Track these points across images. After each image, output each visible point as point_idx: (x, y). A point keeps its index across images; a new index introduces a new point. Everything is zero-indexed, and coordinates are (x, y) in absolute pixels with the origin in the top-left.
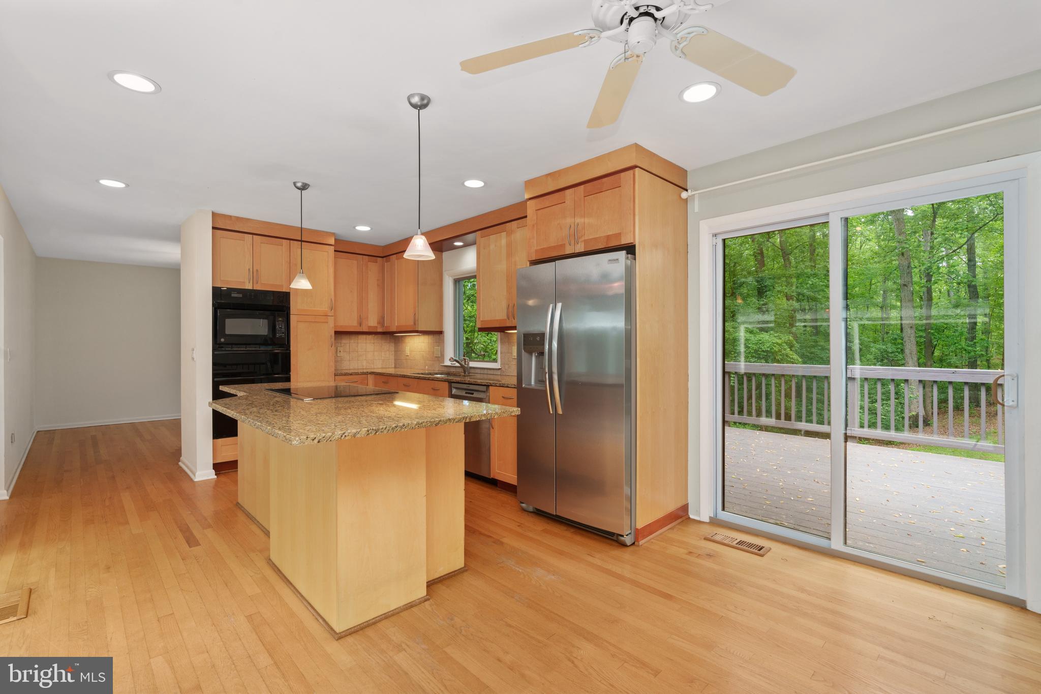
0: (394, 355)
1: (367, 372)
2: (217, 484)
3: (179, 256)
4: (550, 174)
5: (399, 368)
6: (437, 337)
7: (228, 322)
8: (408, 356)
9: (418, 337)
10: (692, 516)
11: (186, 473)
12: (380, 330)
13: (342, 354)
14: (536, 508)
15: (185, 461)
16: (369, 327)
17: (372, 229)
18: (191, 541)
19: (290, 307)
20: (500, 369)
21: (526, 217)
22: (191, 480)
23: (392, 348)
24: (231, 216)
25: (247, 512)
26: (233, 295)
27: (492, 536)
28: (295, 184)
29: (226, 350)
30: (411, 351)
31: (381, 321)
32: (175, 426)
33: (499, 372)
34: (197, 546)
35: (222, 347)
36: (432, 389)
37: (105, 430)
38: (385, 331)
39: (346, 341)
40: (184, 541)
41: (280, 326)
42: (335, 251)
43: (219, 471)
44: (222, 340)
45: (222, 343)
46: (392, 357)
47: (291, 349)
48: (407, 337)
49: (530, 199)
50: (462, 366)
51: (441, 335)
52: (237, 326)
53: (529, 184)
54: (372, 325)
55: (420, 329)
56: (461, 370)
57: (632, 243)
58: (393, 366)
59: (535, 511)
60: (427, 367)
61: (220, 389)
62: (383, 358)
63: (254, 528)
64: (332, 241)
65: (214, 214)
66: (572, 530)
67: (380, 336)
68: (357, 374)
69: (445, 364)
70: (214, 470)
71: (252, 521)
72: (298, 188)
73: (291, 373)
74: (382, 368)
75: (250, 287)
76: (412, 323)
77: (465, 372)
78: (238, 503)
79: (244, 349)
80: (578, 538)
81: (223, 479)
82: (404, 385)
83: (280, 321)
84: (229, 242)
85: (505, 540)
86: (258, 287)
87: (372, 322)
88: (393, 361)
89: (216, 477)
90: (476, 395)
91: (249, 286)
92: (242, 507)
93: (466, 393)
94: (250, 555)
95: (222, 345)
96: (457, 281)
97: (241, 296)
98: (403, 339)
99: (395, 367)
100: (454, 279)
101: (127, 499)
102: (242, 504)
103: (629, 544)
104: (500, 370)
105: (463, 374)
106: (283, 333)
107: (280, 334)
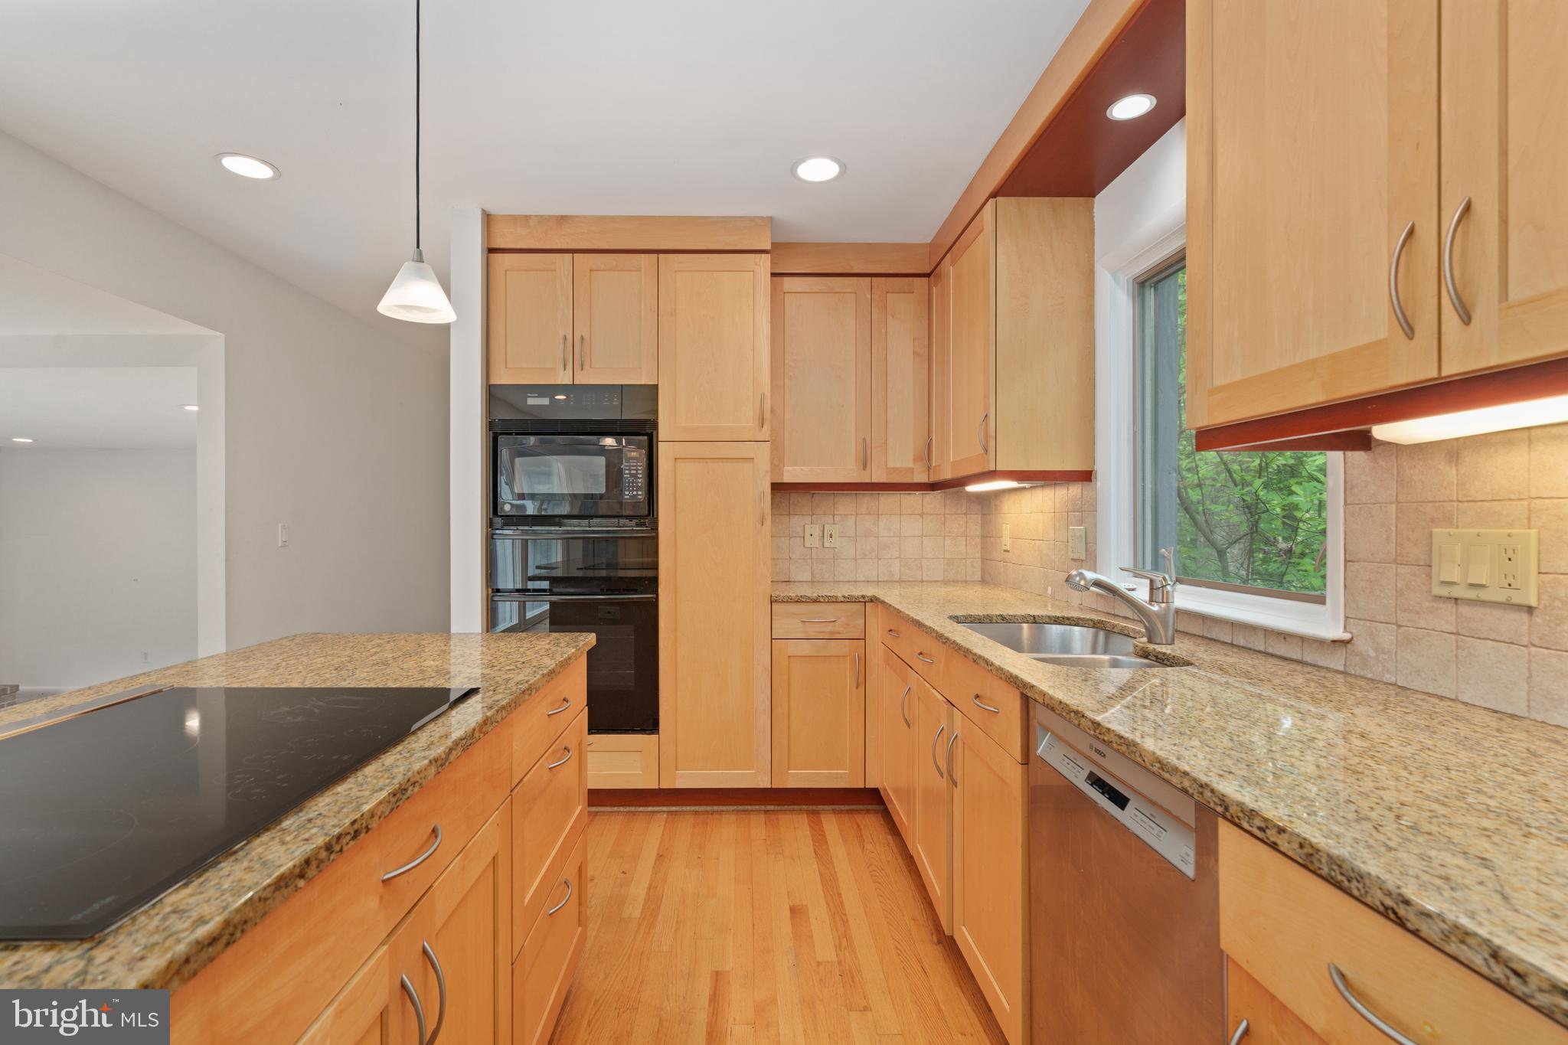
0: (977, 548)
1: (863, 597)
5: (989, 583)
6: (1075, 490)
7: (521, 464)
8: (1009, 551)
9: (1028, 495)
12: (921, 478)
16: (890, 471)
17: (844, 168)
19: (657, 423)
23: (973, 528)
24: (527, 216)
26: (531, 401)
30: (1015, 538)
31: (926, 455)
38: (932, 479)
41: (632, 471)
42: (772, 273)
44: (507, 509)
46: (974, 553)
47: (661, 528)
51: (1088, 488)
52: (537, 474)
54: (901, 465)
58: (979, 575)
62: (947, 555)
64: (765, 242)
65: (488, 218)
67: (938, 495)
75: (568, 382)
76: (982, 450)
83: (633, 459)
84: (525, 277)
86: (585, 381)
87: (898, 458)
88: (978, 563)
91: (564, 379)
97: (546, 402)
98: (997, 502)
99: (983, 582)
100: (1134, 278)
104: (1341, 651)
106: (638, 489)
107: (633, 491)
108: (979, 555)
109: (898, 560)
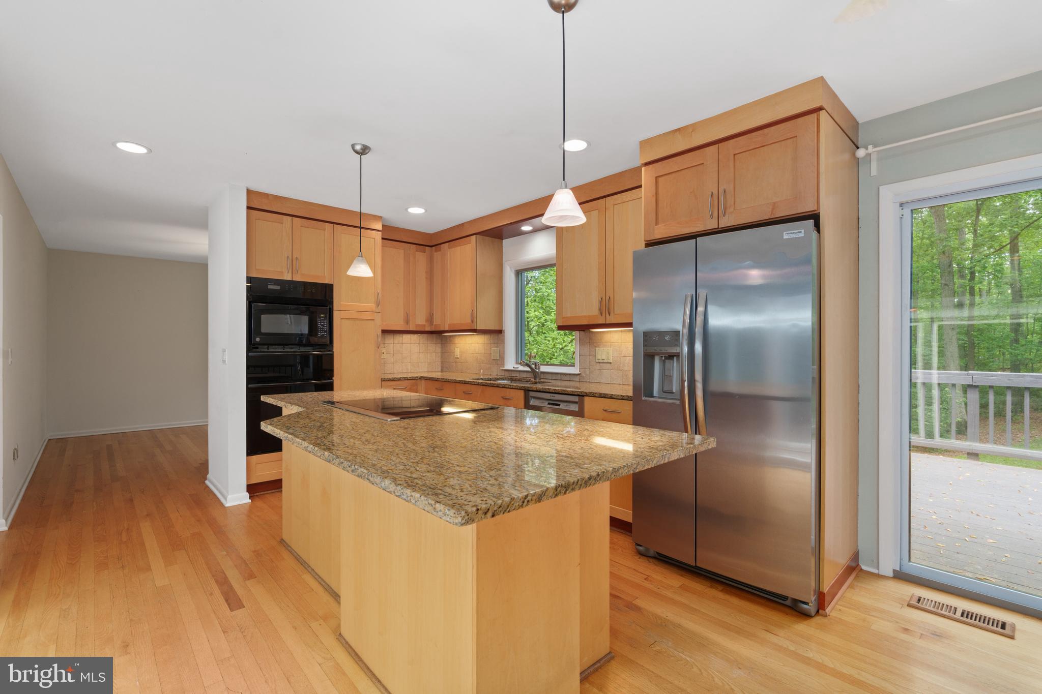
0: (440, 357)
1: (417, 377)
2: (251, 509)
3: (207, 247)
4: (678, 130)
5: (446, 372)
6: (496, 336)
7: (264, 318)
8: (458, 358)
9: (470, 337)
10: (864, 568)
11: (214, 495)
12: (427, 329)
13: (385, 356)
14: (657, 552)
15: (213, 480)
16: (417, 326)
17: (426, 211)
18: (233, 601)
19: (333, 301)
20: (579, 374)
21: (640, 186)
22: (222, 504)
23: (439, 350)
24: (267, 194)
25: (296, 555)
26: (270, 287)
27: (619, 595)
28: (353, 146)
29: (261, 352)
30: (462, 353)
31: (430, 319)
32: (200, 435)
33: (577, 378)
34: (240, 608)
35: (257, 348)
36: (502, 397)
37: (122, 438)
38: (433, 330)
39: (390, 340)
40: (222, 600)
41: (322, 323)
42: (383, 239)
43: (254, 493)
44: (258, 339)
45: (259, 344)
46: (439, 360)
47: (334, 350)
48: (457, 337)
49: (647, 164)
50: (533, 371)
51: (500, 335)
52: (272, 323)
53: (645, 144)
54: (420, 323)
55: (478, 328)
56: (531, 375)
57: (816, 210)
58: (440, 369)
59: (657, 556)
60: (482, 371)
61: (262, 399)
62: (429, 361)
63: (308, 578)
64: (379, 227)
65: (249, 192)
66: (720, 588)
67: (425, 335)
68: (405, 379)
69: (505, 368)
70: (248, 493)
71: (305, 568)
72: (357, 152)
73: (334, 378)
74: (428, 372)
75: (289, 278)
76: (470, 321)
77: (535, 378)
78: (282, 539)
79: (282, 350)
80: (735, 601)
81: (259, 503)
82: (464, 392)
83: (322, 317)
84: (266, 224)
85: (639, 603)
86: (298, 278)
87: (420, 320)
88: (440, 364)
89: (250, 501)
90: (563, 406)
91: (287, 277)
92: (289, 546)
93: (549, 404)
94: (311, 625)
95: (256, 346)
96: (519, 273)
97: (278, 287)
98: (451, 339)
99: (442, 371)
100: (516, 270)
101: (147, 529)
102: (287, 542)
103: (813, 615)
104: (578, 376)
105: (533, 380)
106: (325, 332)
107: (322, 332)
108: (440, 360)
109: (410, 364)
